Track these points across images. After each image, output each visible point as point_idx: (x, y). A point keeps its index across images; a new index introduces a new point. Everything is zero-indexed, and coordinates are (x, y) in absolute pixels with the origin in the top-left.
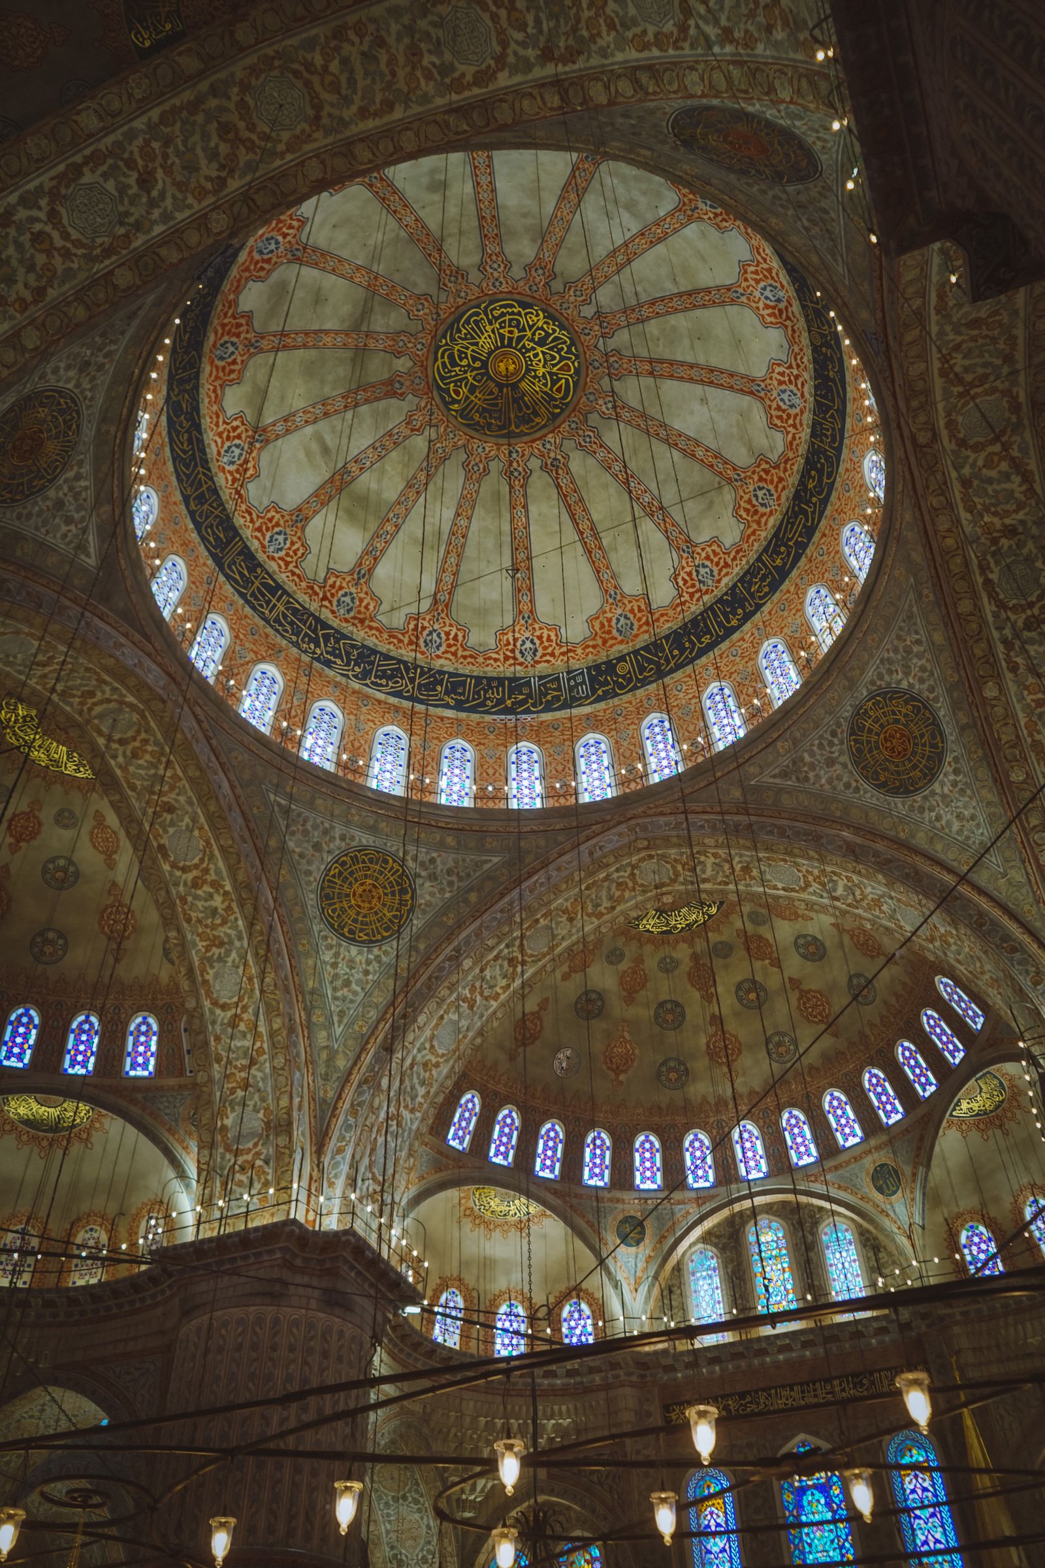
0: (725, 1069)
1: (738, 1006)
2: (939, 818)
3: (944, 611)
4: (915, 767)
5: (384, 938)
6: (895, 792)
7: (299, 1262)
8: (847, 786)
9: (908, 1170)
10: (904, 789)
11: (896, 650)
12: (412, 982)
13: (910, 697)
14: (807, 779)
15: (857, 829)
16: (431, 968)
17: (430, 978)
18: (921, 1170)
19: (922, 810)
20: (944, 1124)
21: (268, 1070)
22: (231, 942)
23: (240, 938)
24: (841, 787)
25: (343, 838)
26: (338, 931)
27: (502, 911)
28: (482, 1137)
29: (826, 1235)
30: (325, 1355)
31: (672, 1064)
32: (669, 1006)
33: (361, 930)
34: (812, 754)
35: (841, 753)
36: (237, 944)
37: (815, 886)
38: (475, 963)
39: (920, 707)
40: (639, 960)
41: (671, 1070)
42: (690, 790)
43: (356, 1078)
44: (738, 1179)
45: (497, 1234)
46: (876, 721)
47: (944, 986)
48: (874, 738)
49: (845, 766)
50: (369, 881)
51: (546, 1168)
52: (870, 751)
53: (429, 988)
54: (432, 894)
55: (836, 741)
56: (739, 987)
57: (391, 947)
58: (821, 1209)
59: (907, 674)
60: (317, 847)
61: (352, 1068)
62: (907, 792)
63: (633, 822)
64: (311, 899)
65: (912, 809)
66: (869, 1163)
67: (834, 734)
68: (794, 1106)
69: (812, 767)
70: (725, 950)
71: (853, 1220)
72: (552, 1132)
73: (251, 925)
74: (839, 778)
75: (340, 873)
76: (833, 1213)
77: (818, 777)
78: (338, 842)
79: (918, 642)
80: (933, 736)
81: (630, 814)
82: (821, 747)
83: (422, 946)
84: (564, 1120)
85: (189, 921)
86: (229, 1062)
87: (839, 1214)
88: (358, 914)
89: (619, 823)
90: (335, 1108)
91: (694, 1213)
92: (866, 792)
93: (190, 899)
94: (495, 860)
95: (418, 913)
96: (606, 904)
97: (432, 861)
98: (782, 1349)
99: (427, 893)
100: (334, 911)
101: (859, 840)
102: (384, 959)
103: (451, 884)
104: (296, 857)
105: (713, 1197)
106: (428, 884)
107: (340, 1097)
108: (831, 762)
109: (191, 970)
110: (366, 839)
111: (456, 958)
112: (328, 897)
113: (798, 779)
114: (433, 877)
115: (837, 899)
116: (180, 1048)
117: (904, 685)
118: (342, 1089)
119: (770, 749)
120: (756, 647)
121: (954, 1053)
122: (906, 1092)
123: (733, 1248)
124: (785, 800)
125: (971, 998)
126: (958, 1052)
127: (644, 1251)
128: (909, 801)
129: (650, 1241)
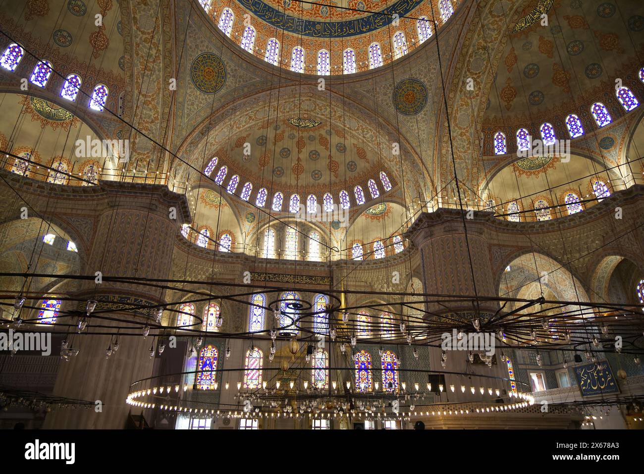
0: (296, 176)
1: (308, 157)
2: (412, 126)
3: (449, 63)
4: (412, 107)
5: (210, 92)
6: (402, 113)
7: (161, 200)
8: (387, 104)
10: (406, 113)
11: (425, 68)
12: (216, 113)
13: (422, 85)
14: (374, 96)
15: (385, 120)
16: (224, 110)
17: (223, 113)
19: (408, 121)
20: (362, 214)
21: (158, 127)
22: (155, 71)
23: (159, 71)
24: (385, 103)
25: (207, 47)
26: (195, 83)
27: (255, 99)
28: (215, 173)
29: (312, 235)
30: (166, 234)
31: (280, 169)
32: (286, 150)
33: (203, 86)
34: (380, 89)
35: (390, 93)
36: (157, 73)
37: (360, 131)
38: (240, 114)
39: (424, 89)
40: (284, 132)
41: (278, 171)
42: (333, 83)
43: (189, 140)
44: (289, 212)
45: (208, 207)
46: (407, 87)
47: (383, 175)
48: (403, 93)
49: (389, 97)
50: (211, 68)
51: (231, 190)
52: (400, 96)
53: (222, 117)
54: (232, 83)
55: (390, 88)
56: (311, 152)
57: (211, 96)
58: (312, 227)
59: (425, 77)
60: (197, 46)
61: (188, 136)
62: (406, 114)
63: (310, 86)
64: (189, 66)
65: (405, 120)
67: (390, 86)
68: (314, 194)
69: (378, 93)
70: (312, 139)
71: (320, 233)
72: (236, 178)
73: (166, 67)
74: (386, 100)
75: (202, 61)
76: (315, 229)
77: (379, 97)
78: (205, 48)
79: (435, 69)
80: (423, 101)
81: (309, 82)
82: (384, 88)
83: (223, 101)
84: (241, 176)
85: (137, 55)
86: (141, 118)
87: (317, 230)
88: (204, 79)
89: (305, 84)
90: (179, 149)
92: (392, 109)
93: (141, 46)
94: (258, 79)
95: (225, 88)
96: (288, 110)
97: (236, 70)
98: (291, 264)
99: (230, 81)
100: (195, 74)
101: (384, 123)
102: (208, 100)
103: (240, 81)
104: (188, 47)
105: (279, 215)
106: (231, 78)
107: (182, 145)
108: (385, 94)
109: (132, 75)
110: (215, 52)
111: (234, 110)
112: (195, 68)
113: (372, 95)
114: (234, 76)
115: (365, 138)
116: (117, 104)
117: (422, 80)
118: (183, 143)
119: (366, 81)
120: (370, 42)
121: (374, 195)
122: (353, 201)
123: (281, 231)
124: (364, 100)
125: (391, 181)
126: (376, 195)
127: (253, 225)
128: (405, 117)
129: (255, 222)
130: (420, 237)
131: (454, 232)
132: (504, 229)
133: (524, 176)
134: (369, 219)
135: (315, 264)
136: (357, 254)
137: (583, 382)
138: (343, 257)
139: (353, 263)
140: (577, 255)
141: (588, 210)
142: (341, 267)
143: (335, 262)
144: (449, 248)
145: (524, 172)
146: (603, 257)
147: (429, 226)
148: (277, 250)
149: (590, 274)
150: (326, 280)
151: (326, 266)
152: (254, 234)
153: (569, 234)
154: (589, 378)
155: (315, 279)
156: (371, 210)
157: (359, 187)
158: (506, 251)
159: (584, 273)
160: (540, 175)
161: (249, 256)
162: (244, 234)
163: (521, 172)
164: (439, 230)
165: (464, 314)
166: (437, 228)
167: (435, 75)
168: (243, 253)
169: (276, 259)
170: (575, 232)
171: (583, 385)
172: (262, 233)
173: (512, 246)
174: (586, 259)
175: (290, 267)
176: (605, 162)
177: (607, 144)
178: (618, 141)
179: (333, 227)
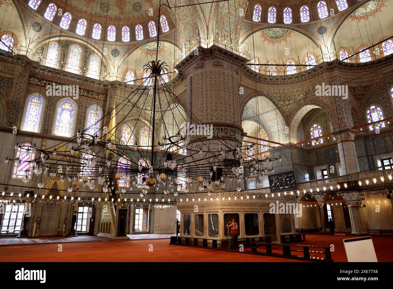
9: (123, 54)
18: (126, 55)
20: (139, 48)
44: (75, 32)
47: (163, 19)
66: (114, 47)
71: (100, 57)
87: (98, 55)
91: (58, 34)
105: (65, 33)
121: (152, 35)
122: (133, 36)
123: (65, 48)
125: (169, 25)
126: (154, 34)
127: (38, 35)
129: (41, 33)
130: (190, 68)
131: (220, 67)
132: (249, 76)
133: (266, 42)
134: (144, 54)
135: (93, 81)
136: (130, 79)
137: (273, 184)
138: (119, 80)
139: (126, 86)
140: (287, 103)
141: (302, 72)
142: (116, 87)
143: (111, 82)
144: (215, 78)
145: (267, 39)
146: (303, 106)
147: (202, 59)
148: (60, 62)
149: (292, 116)
150: (101, 96)
151: (102, 84)
152: (39, 43)
153: (286, 88)
154: (278, 182)
155: (92, 94)
156: (147, 47)
157: (140, 26)
158: (249, 91)
159: (288, 115)
160: (276, 44)
161: (32, 61)
162: (28, 40)
163: (265, 39)
164: (209, 64)
165: (222, 129)
166: (207, 62)
168: (25, 56)
169: (58, 70)
170: (290, 87)
171: (273, 187)
172: (47, 45)
173: (252, 89)
174: (292, 107)
175: (70, 79)
176: (319, 43)
177: (322, 31)
178: (329, 31)
179: (112, 54)
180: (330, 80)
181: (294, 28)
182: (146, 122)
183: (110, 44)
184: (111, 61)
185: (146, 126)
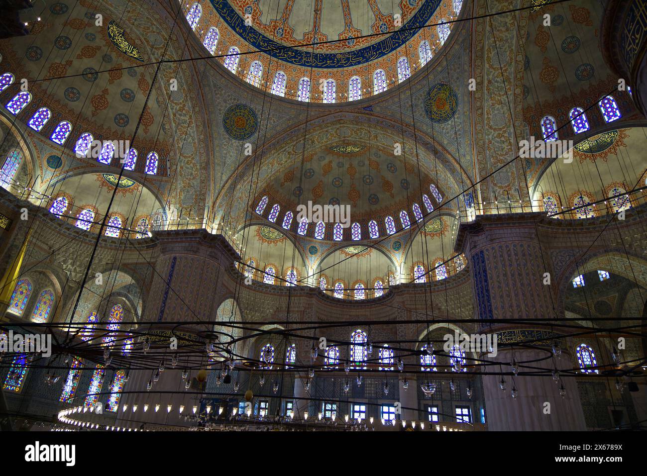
2: (225, 145)
4: (236, 131)
6: (225, 127)
8: (220, 110)
9: (67, 168)
10: (228, 130)
13: (256, 123)
14: (217, 94)
18: (71, 173)
19: (225, 138)
24: (219, 108)
34: (225, 93)
35: (229, 104)
39: (255, 126)
46: (244, 113)
48: (239, 114)
49: (226, 107)
52: (234, 114)
55: (232, 101)
62: (227, 132)
67: (234, 99)
69: (221, 95)
74: (221, 106)
77: (219, 98)
79: (274, 122)
80: (248, 134)
82: (229, 96)
92: (221, 117)
108: (225, 102)
113: (215, 91)
117: (259, 120)
119: (220, 76)
120: (234, 43)
124: (207, 88)
125: (159, 168)
126: (129, 167)
128: (225, 133)
134: (99, 183)
141: (280, 287)
156: (111, 177)
167: (271, 126)
176: (307, 263)
177: (313, 251)
178: (319, 253)
179: (48, 162)
180: (307, 306)
181: (289, 235)
182: (56, 281)
183: (52, 146)
184: (42, 170)
185: (51, 286)
